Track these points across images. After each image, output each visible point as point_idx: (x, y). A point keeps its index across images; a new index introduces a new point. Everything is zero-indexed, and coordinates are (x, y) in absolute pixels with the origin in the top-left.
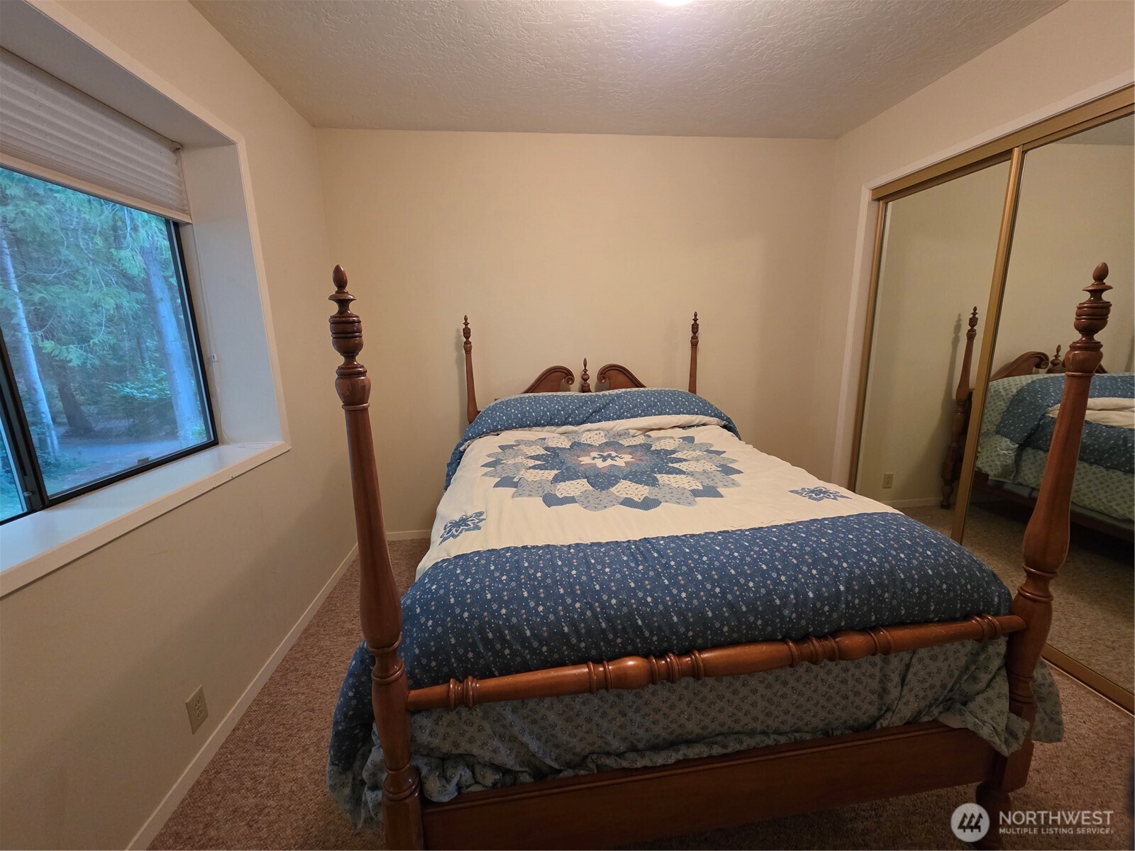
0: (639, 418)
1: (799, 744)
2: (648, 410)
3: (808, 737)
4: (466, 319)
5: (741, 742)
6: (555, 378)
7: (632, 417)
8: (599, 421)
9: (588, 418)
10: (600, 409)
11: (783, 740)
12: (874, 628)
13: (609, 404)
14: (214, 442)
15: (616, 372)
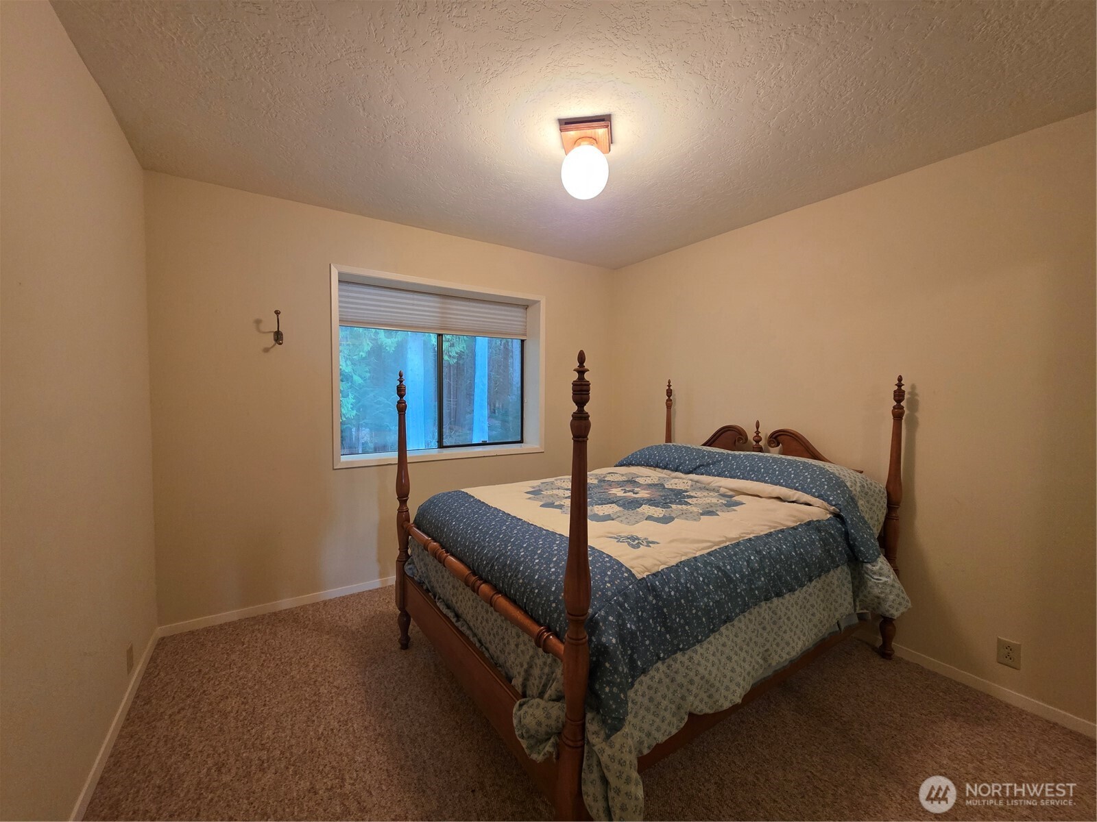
0: (736, 480)
1: (481, 654)
2: (748, 474)
3: (487, 655)
4: (669, 382)
5: (462, 626)
6: (729, 437)
7: (731, 477)
8: (702, 474)
9: (695, 469)
10: (708, 464)
11: (478, 645)
12: (499, 591)
13: (720, 461)
14: (521, 441)
15: (789, 437)
